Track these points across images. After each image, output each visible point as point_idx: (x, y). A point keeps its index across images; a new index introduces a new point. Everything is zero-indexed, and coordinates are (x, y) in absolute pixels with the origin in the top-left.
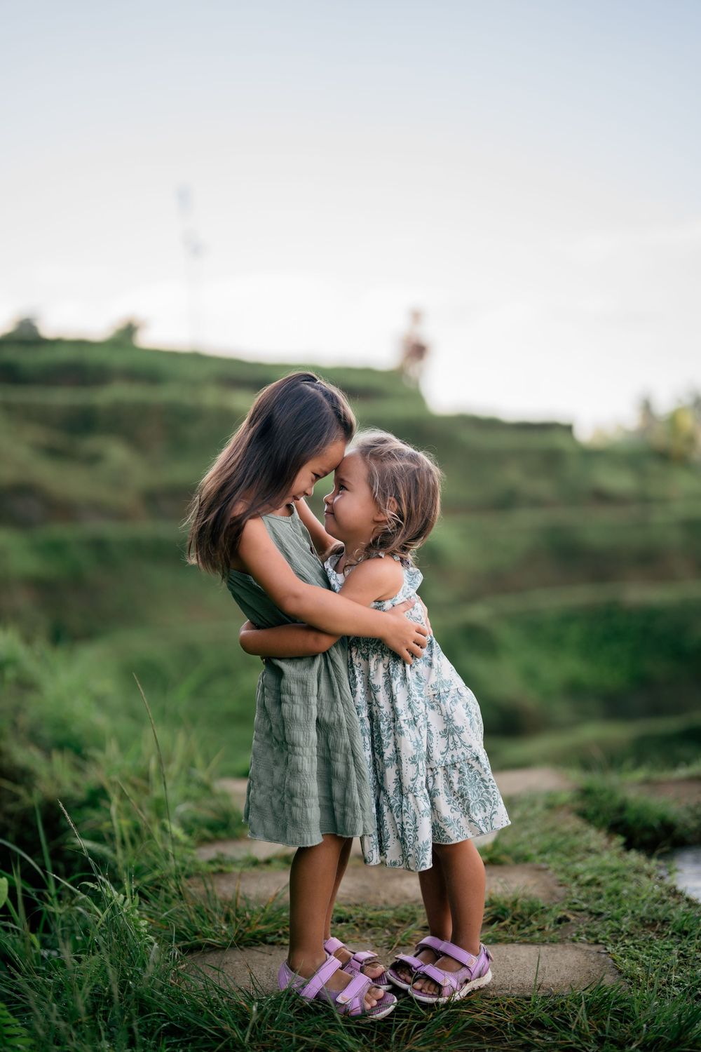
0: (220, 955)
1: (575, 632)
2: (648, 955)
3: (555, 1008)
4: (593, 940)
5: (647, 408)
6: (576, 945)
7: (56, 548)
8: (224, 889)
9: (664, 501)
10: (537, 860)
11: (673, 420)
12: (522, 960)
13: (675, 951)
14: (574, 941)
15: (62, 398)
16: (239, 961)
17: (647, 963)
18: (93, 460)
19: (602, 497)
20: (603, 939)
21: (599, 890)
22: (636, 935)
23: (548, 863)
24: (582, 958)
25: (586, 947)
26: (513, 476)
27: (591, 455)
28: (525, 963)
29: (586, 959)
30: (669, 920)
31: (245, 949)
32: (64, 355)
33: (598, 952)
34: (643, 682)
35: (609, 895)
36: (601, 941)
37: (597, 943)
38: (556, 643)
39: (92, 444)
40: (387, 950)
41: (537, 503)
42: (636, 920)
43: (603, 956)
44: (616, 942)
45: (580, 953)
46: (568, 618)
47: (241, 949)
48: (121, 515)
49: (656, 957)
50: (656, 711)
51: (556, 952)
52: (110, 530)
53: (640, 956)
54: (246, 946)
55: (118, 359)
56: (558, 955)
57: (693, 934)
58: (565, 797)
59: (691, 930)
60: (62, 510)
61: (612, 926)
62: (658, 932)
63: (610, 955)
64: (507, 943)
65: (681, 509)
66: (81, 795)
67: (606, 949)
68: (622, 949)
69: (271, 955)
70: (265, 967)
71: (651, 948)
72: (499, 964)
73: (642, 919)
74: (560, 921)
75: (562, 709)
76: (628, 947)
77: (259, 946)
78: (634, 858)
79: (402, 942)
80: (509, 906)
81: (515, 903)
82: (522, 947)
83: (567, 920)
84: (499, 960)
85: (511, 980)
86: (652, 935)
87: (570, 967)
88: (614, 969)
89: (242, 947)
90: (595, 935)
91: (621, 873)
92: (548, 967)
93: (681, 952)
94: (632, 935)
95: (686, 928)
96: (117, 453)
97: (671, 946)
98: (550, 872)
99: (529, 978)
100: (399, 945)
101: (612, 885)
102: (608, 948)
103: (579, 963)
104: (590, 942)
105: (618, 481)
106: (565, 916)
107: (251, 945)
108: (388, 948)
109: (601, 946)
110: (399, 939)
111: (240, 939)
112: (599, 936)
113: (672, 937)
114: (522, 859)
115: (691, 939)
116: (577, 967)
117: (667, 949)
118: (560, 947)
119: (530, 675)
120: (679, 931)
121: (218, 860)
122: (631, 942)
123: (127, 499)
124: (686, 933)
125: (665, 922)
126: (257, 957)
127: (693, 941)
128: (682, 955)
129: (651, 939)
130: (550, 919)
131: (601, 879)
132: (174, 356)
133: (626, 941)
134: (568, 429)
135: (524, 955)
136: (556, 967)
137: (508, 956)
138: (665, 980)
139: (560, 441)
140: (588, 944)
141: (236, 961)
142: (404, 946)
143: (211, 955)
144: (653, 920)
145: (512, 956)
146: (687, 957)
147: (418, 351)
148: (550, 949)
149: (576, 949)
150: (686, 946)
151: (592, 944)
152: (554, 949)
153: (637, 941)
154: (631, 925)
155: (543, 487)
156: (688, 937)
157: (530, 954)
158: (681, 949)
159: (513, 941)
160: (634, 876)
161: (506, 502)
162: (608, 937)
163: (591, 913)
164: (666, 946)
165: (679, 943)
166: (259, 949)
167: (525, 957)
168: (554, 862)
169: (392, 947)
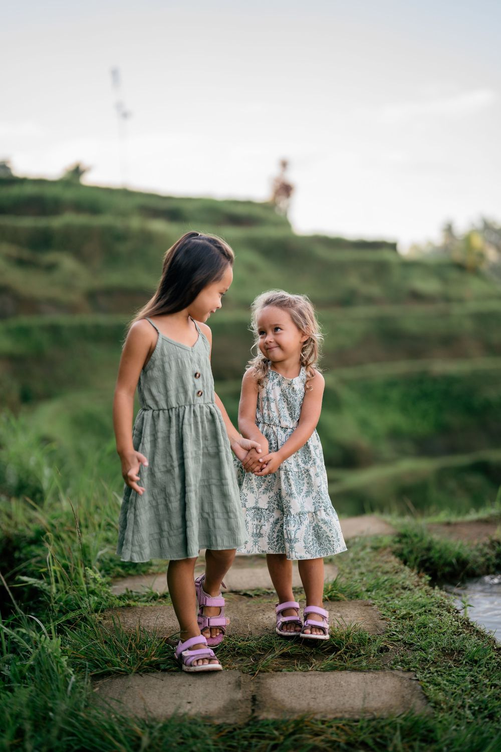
0: (124, 680)
1: (395, 394)
2: (447, 681)
3: (376, 730)
4: (407, 667)
5: (449, 230)
6: (393, 672)
7: (23, 332)
8: (130, 622)
9: (461, 300)
10: (365, 596)
11: (467, 239)
12: (353, 685)
13: (468, 678)
14: (392, 669)
15: (27, 223)
16: (138, 686)
17: (447, 688)
18: (51, 268)
19: (417, 297)
20: (414, 667)
21: (412, 623)
22: (439, 664)
23: (373, 599)
24: (398, 684)
25: (401, 674)
26: (353, 281)
27: (409, 265)
28: (354, 688)
29: (401, 685)
30: (463, 651)
31: (143, 675)
32: (29, 190)
33: (410, 679)
34: (444, 430)
35: (419, 627)
36: (412, 669)
37: (409, 670)
38: (383, 401)
39: (50, 257)
40: (251, 676)
41: (370, 300)
42: (439, 650)
43: (414, 682)
44: (424, 669)
45: (396, 679)
46: (391, 384)
47: (141, 675)
48: (71, 309)
49: (453, 682)
50: (453, 450)
51: (378, 678)
52: (63, 319)
53: (442, 682)
54: (144, 672)
55: (68, 195)
56: (380, 681)
57: (481, 663)
58: (387, 540)
59: (480, 659)
60: (29, 305)
61: (421, 656)
62: (455, 660)
63: (419, 682)
64: (342, 670)
65: (473, 306)
66: (30, 534)
67: (416, 676)
68: (428, 675)
69: (162, 680)
70: (157, 691)
71: (450, 675)
72: (335, 689)
73: (443, 650)
74: (381, 650)
75: (386, 449)
76: (433, 674)
77: (153, 672)
78: (438, 593)
79: (262, 669)
80: (343, 637)
81: (348, 636)
82: (353, 674)
83: (387, 650)
84: (335, 686)
85: (344, 704)
86: (451, 663)
87: (389, 692)
88: (421, 695)
89: (141, 673)
90: (408, 663)
91: (428, 608)
92: (372, 692)
93: (473, 678)
94: (435, 663)
95: (476, 658)
96: (68, 263)
97: (465, 673)
98: (375, 607)
99: (358, 703)
100: (260, 671)
101: (421, 619)
102: (417, 675)
103: (396, 688)
104: (404, 670)
105: (428, 285)
106: (386, 646)
107: (148, 672)
108: (251, 674)
109: (412, 673)
110: (260, 667)
111: (140, 667)
112: (411, 665)
113: (466, 665)
114: (354, 596)
115: (479, 666)
116: (394, 692)
117: (461, 676)
118: (381, 674)
119: (364, 424)
120: (470, 660)
121: (127, 596)
122: (435, 669)
123: (75, 297)
124: (476, 662)
125: (460, 652)
126: (152, 682)
127: (481, 669)
128: (473, 680)
129: (450, 667)
130: (373, 649)
131: (413, 613)
132: (109, 191)
133: (431, 668)
134: (393, 246)
135: (354, 681)
136: (378, 692)
137: (342, 682)
138: (460, 703)
139: (386, 255)
140: (403, 671)
141: (135, 685)
142: (264, 672)
143: (117, 680)
144: (452, 650)
145: (345, 682)
146: (477, 683)
147: (285, 189)
148: (374, 675)
149: (394, 675)
150: (476, 674)
151: (405, 671)
152: (377, 676)
153: (439, 669)
154: (435, 655)
155: (375, 290)
156: (478, 665)
157: (358, 680)
158: (472, 676)
159: (346, 669)
160: (438, 610)
161: (347, 300)
162: (417, 666)
163: (405, 643)
164: (461, 673)
165: (471, 670)
166: (154, 675)
167: (355, 683)
168: (377, 598)
169: (255, 673)
